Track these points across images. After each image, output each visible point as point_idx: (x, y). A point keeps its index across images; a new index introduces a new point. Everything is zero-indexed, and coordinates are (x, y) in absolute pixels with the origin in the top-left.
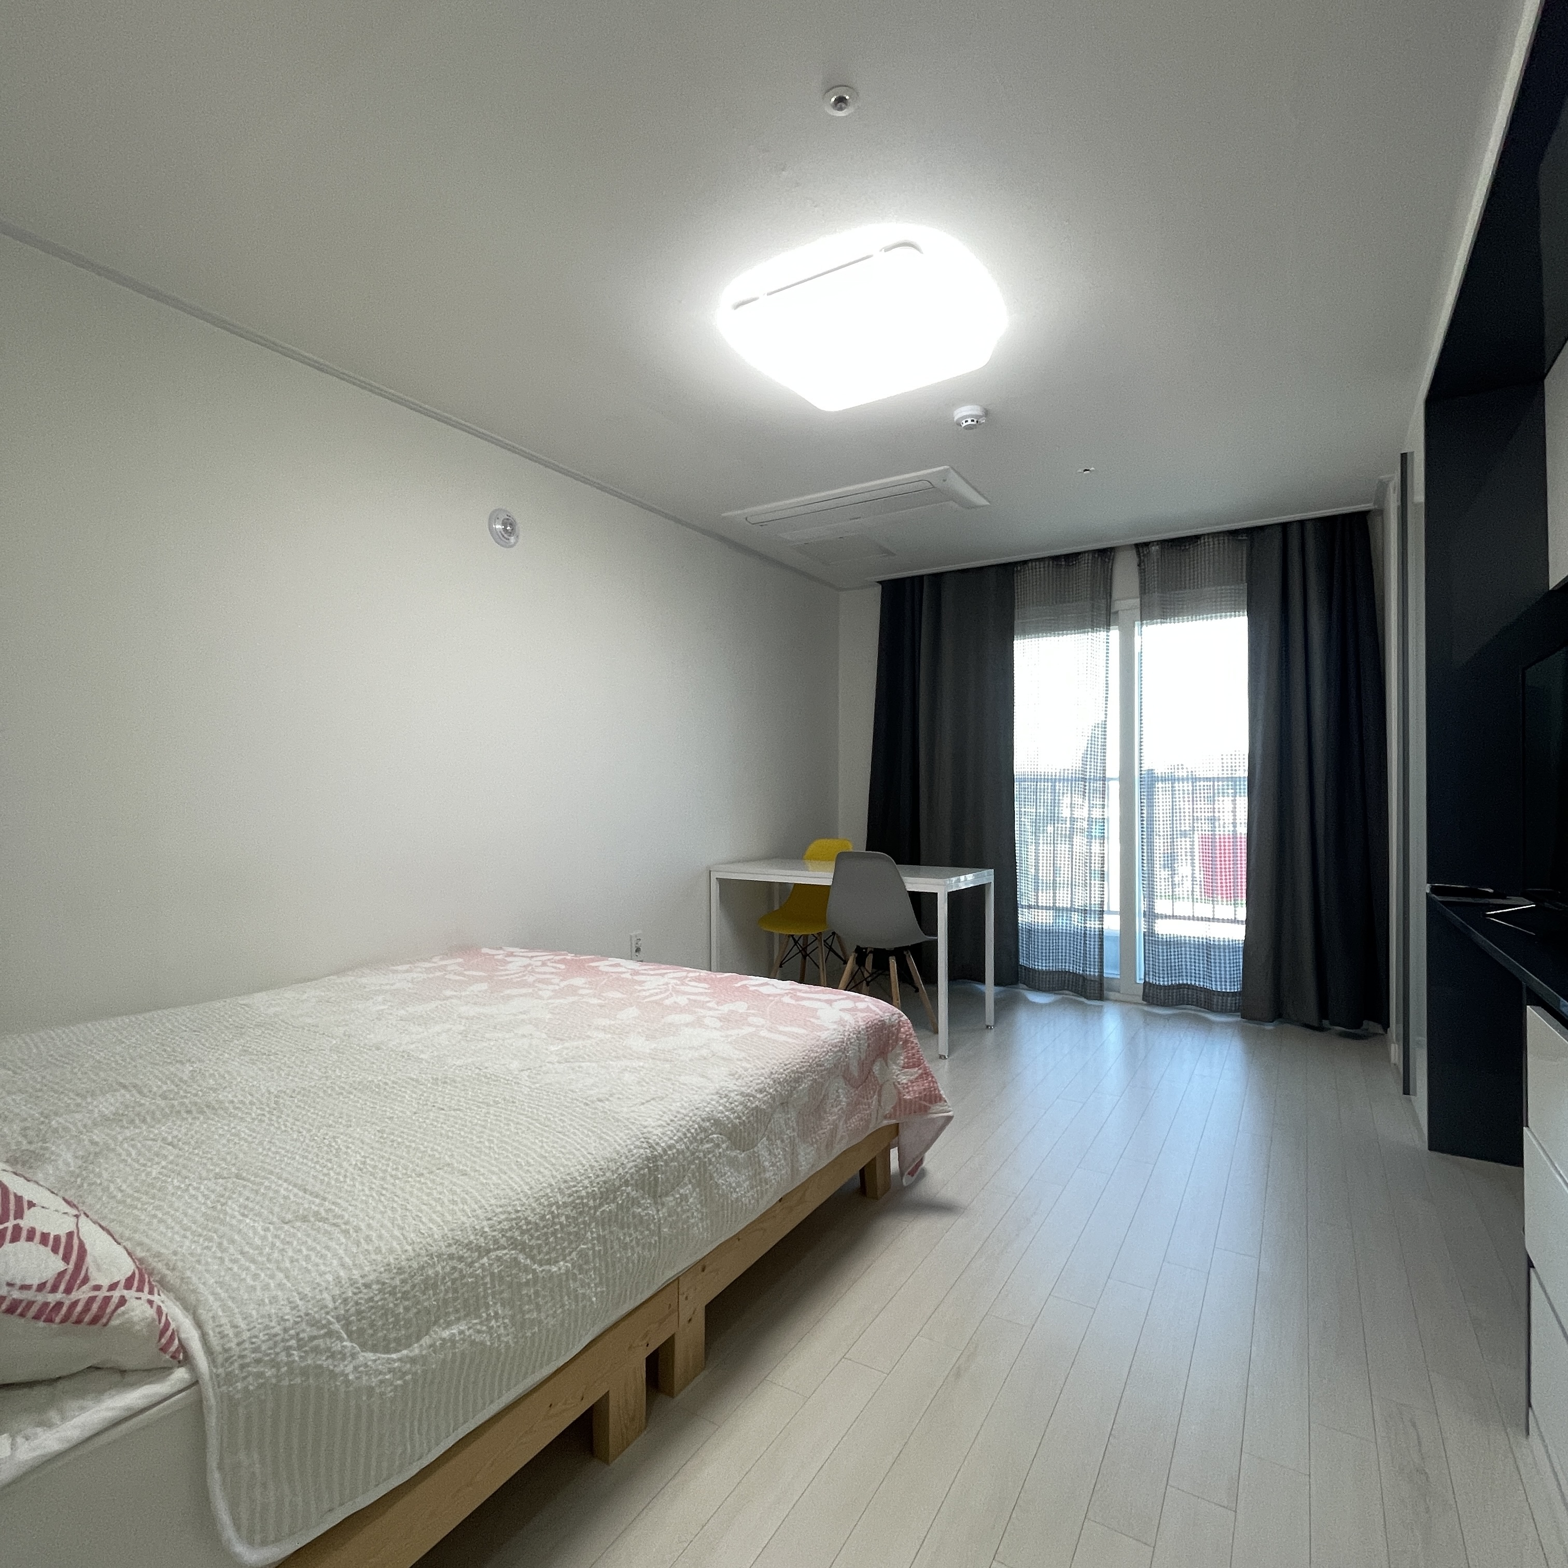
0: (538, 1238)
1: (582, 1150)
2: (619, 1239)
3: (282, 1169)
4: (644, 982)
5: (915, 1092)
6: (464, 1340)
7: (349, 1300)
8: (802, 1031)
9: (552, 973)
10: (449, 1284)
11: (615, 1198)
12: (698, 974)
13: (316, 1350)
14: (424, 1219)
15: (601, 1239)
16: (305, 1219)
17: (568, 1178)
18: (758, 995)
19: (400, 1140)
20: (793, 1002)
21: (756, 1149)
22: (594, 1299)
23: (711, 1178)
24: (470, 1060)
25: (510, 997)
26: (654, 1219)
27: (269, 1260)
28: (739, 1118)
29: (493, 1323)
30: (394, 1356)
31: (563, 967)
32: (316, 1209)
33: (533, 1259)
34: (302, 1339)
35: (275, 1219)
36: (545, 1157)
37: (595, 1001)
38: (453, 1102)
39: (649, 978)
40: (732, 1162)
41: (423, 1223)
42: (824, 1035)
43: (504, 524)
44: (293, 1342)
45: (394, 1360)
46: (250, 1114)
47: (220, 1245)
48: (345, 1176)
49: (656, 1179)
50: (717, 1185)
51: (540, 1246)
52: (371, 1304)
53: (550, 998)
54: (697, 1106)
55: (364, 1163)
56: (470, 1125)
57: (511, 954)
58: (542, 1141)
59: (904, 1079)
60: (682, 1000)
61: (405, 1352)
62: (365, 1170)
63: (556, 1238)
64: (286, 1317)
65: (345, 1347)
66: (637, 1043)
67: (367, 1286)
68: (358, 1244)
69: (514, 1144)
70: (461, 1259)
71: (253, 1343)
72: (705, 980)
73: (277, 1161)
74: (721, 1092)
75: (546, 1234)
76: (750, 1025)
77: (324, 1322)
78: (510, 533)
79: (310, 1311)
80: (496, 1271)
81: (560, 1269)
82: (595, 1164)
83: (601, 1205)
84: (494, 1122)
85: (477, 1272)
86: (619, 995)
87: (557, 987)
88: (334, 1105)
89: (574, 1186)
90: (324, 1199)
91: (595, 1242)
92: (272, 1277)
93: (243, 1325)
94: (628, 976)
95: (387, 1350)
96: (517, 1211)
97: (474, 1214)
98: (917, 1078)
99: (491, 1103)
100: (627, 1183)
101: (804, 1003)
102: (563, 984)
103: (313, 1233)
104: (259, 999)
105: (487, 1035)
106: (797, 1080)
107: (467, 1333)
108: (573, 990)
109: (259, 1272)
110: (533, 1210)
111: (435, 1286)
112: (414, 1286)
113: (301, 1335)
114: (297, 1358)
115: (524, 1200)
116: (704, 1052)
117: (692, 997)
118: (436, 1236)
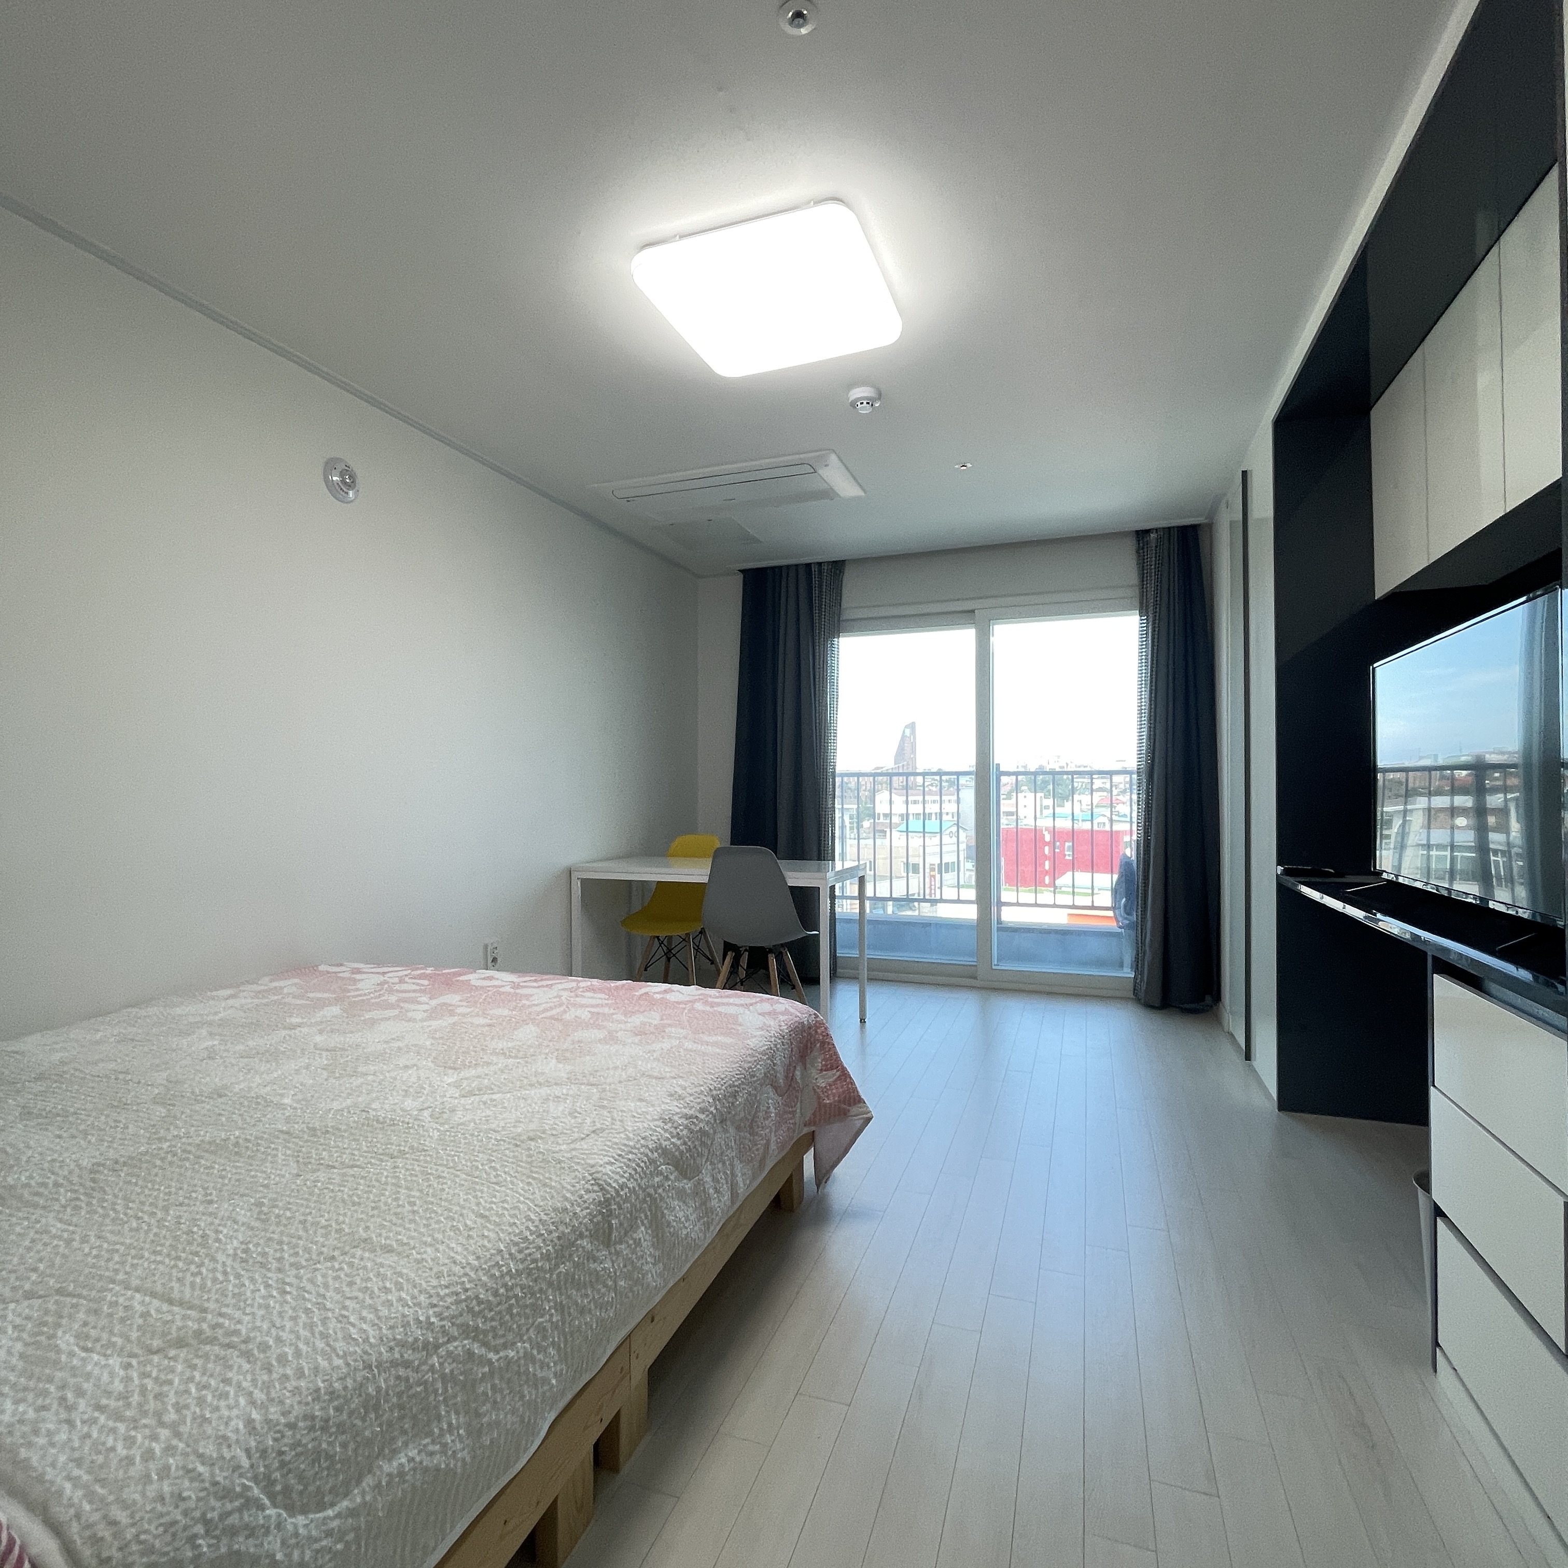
0: (492, 1319)
1: (527, 1201)
2: (576, 1304)
3: (126, 1273)
4: (531, 996)
5: (834, 1095)
6: (414, 1469)
7: (270, 1451)
8: (729, 1040)
9: (414, 991)
10: (395, 1400)
11: (571, 1255)
12: (589, 983)
13: (233, 1532)
14: (352, 1319)
15: (560, 1307)
16: (180, 1343)
17: (516, 1239)
18: (664, 1003)
19: (288, 1214)
20: (708, 1008)
21: (701, 1176)
22: (554, 1381)
23: (663, 1215)
24: (349, 1102)
25: (373, 1022)
26: (610, 1272)
27: (145, 1413)
28: (685, 1143)
29: (448, 1439)
30: (330, 1513)
31: (426, 982)
32: (196, 1327)
33: (485, 1344)
34: (211, 1520)
35: (136, 1350)
36: (486, 1217)
37: (482, 1021)
38: (345, 1156)
39: (535, 991)
40: (681, 1195)
41: (353, 1325)
42: (752, 1043)
43: (342, 475)
44: (199, 1529)
45: (329, 1518)
46: (57, 1200)
47: (63, 1399)
48: (225, 1273)
49: (610, 1225)
50: (669, 1224)
51: (494, 1329)
52: (299, 1449)
53: (422, 1020)
54: (643, 1135)
55: (246, 1251)
56: (377, 1184)
57: (358, 971)
58: (476, 1197)
59: (822, 1083)
60: (585, 1014)
61: (345, 1503)
62: (251, 1261)
63: (512, 1315)
64: (185, 1494)
65: (269, 1517)
66: (551, 1067)
67: (292, 1426)
68: (268, 1369)
69: (443, 1203)
70: (407, 1364)
71: (141, 1542)
72: (601, 990)
73: (117, 1263)
74: (664, 1116)
75: (500, 1312)
76: (670, 1037)
77: (238, 1489)
78: (352, 485)
79: (218, 1479)
80: (447, 1371)
81: (518, 1352)
82: (544, 1217)
83: (557, 1266)
84: (409, 1178)
85: (426, 1377)
86: (506, 1012)
87: (426, 1007)
88: (181, 1175)
89: (527, 1248)
90: (205, 1310)
91: (553, 1311)
92: (154, 1437)
93: (122, 1516)
94: (508, 989)
95: (321, 1507)
96: (466, 1290)
97: (415, 1301)
98: (836, 1080)
99: (395, 1154)
100: (581, 1236)
101: (720, 1009)
102: (434, 1003)
103: (199, 1362)
104: (30, 1043)
105: (360, 1069)
106: (734, 1095)
107: (418, 1459)
108: (449, 1010)
109: (133, 1433)
110: (484, 1285)
111: (377, 1407)
112: (351, 1413)
113: (209, 1516)
114: (205, 1549)
115: (472, 1274)
116: (631, 1071)
117: (593, 1010)
118: (372, 1340)
